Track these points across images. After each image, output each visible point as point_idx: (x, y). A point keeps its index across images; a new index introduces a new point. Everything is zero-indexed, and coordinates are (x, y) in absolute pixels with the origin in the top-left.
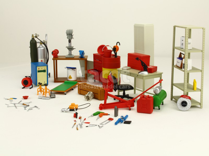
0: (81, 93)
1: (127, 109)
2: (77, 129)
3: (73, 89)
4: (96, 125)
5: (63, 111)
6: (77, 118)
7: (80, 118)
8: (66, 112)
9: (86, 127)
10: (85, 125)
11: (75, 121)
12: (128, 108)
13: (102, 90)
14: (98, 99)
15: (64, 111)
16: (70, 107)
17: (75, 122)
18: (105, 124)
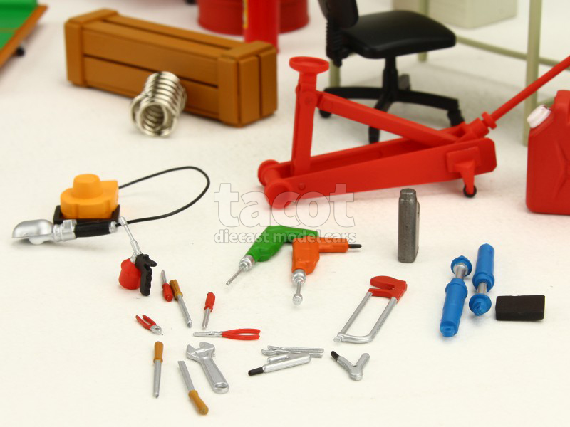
0: (90, 78)
1: (455, 191)
2: (201, 409)
3: (20, 52)
4: (315, 354)
5: (26, 241)
6: (146, 292)
7: (171, 292)
8: (47, 243)
9: (252, 373)
10: (235, 358)
11: (147, 323)
12: (461, 184)
13: (243, 57)
14: (221, 117)
15: (32, 240)
16: (72, 201)
17: (149, 339)
18: (374, 333)
